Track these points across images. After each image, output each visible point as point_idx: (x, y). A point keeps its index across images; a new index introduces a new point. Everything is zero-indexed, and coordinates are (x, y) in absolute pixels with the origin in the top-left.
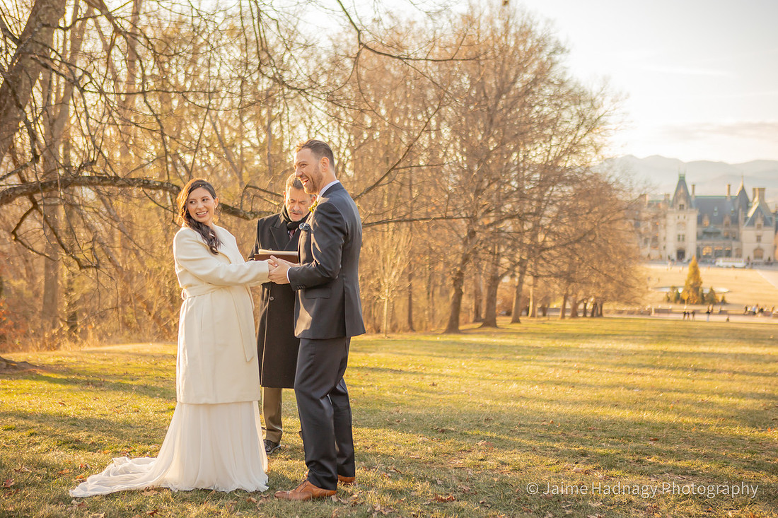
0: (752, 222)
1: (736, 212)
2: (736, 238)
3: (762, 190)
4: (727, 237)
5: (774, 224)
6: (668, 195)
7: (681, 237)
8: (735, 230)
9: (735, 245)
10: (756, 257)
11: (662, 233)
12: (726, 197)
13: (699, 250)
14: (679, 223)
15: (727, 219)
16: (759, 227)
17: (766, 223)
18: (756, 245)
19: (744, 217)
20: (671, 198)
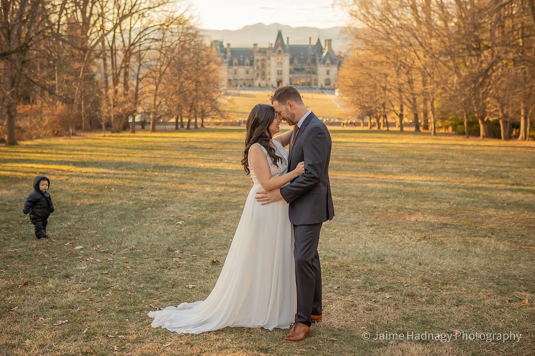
0: (324, 63)
1: (314, 55)
2: (314, 72)
3: (330, 41)
4: (309, 72)
5: (337, 62)
6: (272, 44)
7: (280, 72)
8: (314, 67)
9: (314, 77)
10: (326, 84)
11: (267, 70)
12: (308, 45)
13: (291, 80)
14: (278, 63)
15: (309, 61)
16: (328, 65)
17: (333, 63)
18: (326, 77)
19: (319, 58)
20: (273, 46)
